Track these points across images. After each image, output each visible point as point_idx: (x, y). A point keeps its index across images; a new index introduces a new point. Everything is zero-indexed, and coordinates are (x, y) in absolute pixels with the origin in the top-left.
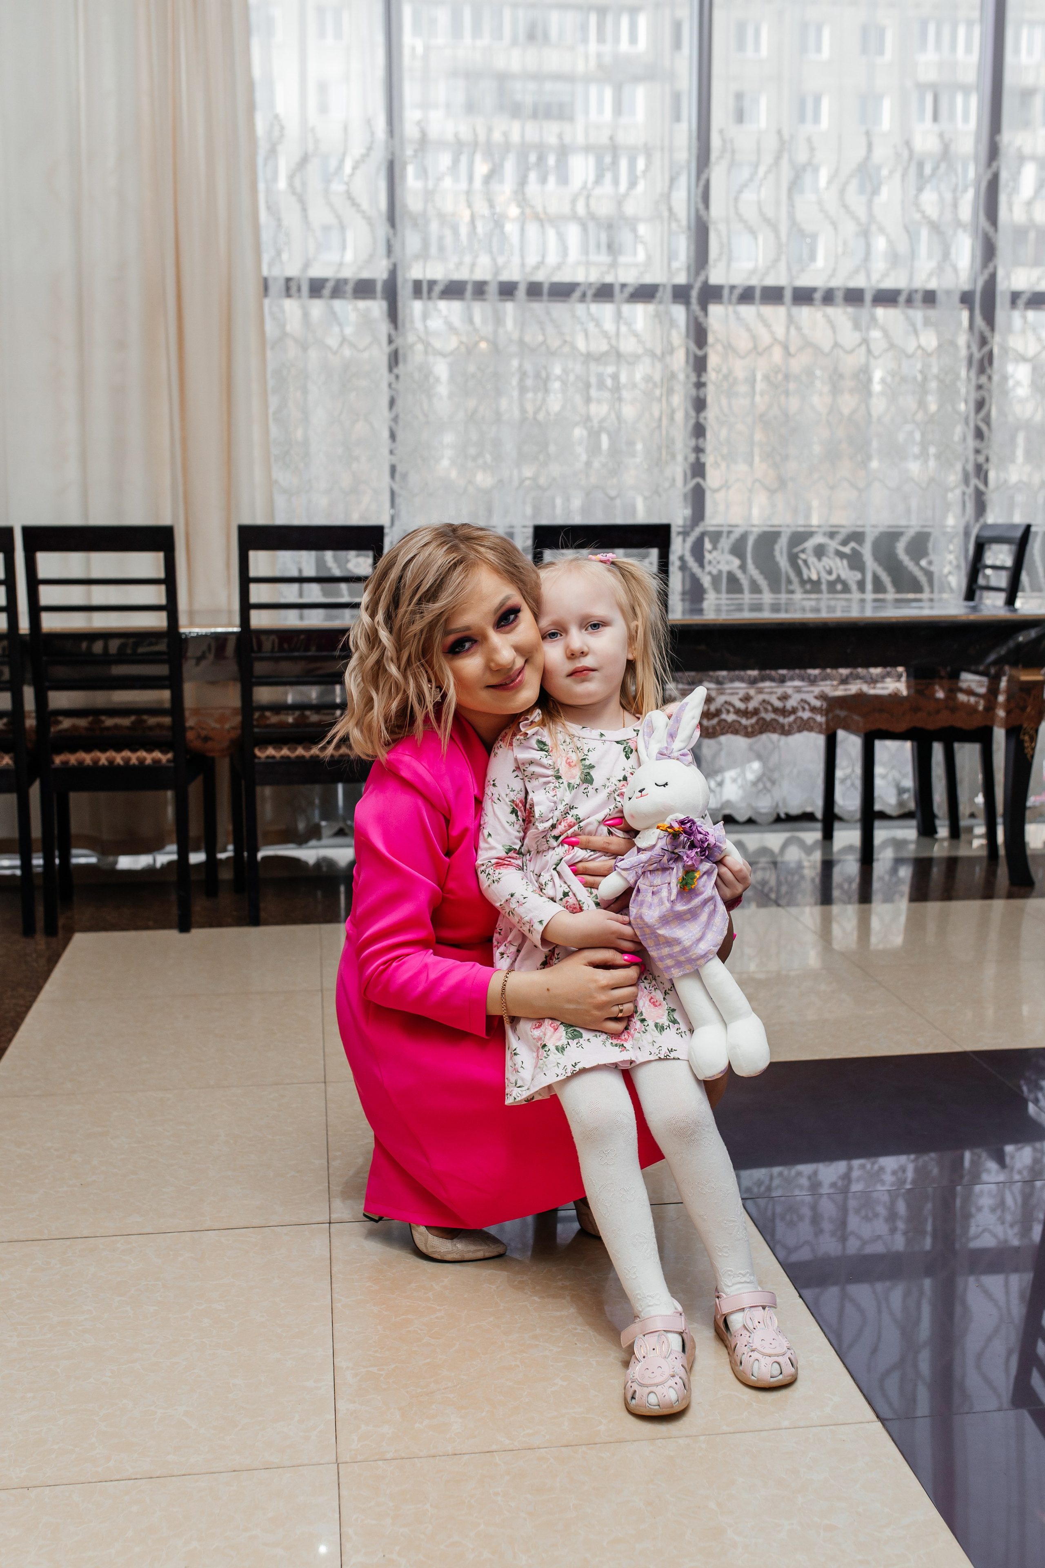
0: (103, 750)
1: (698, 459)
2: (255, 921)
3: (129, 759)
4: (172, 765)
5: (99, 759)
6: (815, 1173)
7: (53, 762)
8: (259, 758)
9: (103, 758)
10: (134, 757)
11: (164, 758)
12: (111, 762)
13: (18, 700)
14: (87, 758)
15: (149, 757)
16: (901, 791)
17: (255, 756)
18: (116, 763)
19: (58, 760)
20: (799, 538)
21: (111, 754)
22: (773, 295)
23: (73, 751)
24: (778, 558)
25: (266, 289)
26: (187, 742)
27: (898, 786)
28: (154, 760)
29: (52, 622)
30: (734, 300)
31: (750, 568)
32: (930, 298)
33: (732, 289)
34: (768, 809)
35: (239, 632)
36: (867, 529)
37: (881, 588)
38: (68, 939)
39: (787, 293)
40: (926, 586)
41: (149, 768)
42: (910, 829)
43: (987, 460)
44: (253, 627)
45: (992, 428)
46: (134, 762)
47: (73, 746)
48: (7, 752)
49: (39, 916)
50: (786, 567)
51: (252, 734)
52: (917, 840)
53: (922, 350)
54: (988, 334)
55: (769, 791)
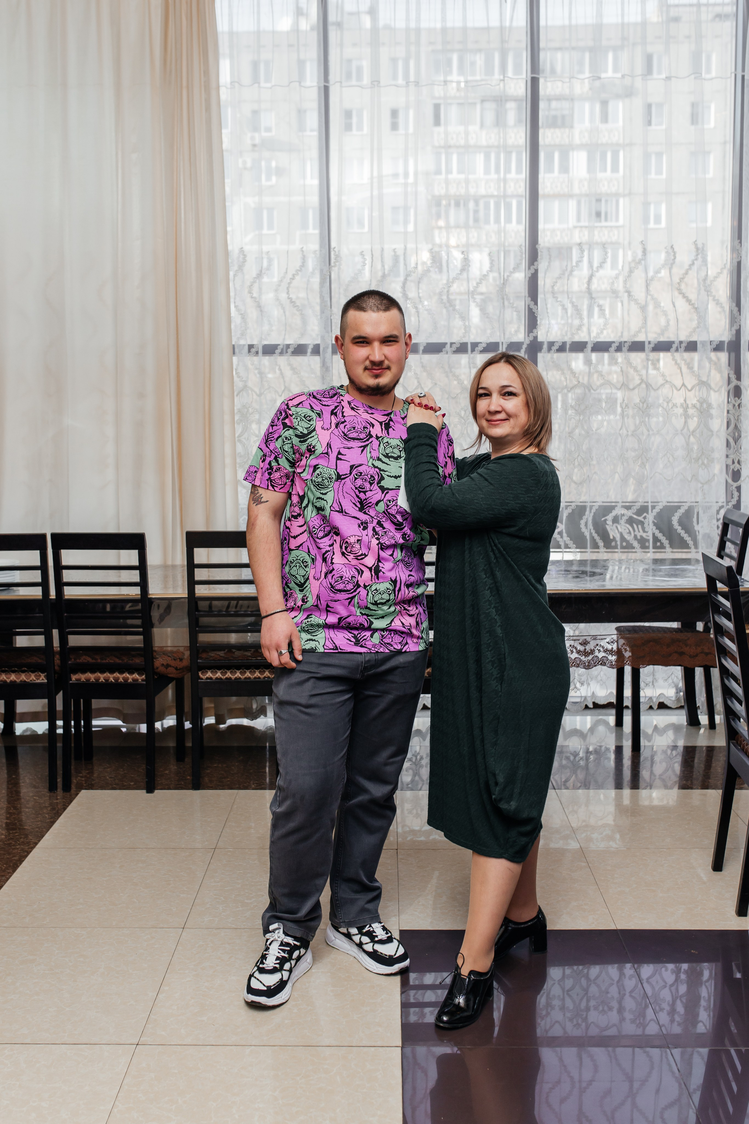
0: (102, 672)
2: (197, 785)
3: (118, 678)
4: (145, 683)
5: (99, 678)
7: (71, 680)
8: (202, 679)
9: (102, 677)
10: (121, 677)
11: (140, 678)
12: (107, 680)
13: (49, 640)
14: (92, 677)
15: (131, 677)
16: (678, 690)
17: (199, 678)
18: (110, 681)
19: (74, 678)
20: (605, 510)
21: (107, 675)
22: (578, 347)
23: (84, 672)
24: (583, 529)
25: (234, 353)
26: (155, 667)
27: (676, 686)
28: (134, 680)
29: (70, 592)
30: (552, 351)
31: (565, 535)
32: (692, 347)
33: (551, 344)
34: (578, 700)
35: (188, 598)
36: (650, 504)
37: (662, 547)
38: (77, 794)
39: (589, 346)
40: (693, 547)
41: (130, 684)
42: (681, 718)
43: (733, 463)
44: (197, 595)
45: (736, 440)
46: (121, 680)
47: (84, 669)
48: (43, 672)
49: (59, 780)
50: (591, 534)
51: (197, 662)
52: (687, 728)
53: (685, 386)
54: (733, 377)
55: (579, 690)
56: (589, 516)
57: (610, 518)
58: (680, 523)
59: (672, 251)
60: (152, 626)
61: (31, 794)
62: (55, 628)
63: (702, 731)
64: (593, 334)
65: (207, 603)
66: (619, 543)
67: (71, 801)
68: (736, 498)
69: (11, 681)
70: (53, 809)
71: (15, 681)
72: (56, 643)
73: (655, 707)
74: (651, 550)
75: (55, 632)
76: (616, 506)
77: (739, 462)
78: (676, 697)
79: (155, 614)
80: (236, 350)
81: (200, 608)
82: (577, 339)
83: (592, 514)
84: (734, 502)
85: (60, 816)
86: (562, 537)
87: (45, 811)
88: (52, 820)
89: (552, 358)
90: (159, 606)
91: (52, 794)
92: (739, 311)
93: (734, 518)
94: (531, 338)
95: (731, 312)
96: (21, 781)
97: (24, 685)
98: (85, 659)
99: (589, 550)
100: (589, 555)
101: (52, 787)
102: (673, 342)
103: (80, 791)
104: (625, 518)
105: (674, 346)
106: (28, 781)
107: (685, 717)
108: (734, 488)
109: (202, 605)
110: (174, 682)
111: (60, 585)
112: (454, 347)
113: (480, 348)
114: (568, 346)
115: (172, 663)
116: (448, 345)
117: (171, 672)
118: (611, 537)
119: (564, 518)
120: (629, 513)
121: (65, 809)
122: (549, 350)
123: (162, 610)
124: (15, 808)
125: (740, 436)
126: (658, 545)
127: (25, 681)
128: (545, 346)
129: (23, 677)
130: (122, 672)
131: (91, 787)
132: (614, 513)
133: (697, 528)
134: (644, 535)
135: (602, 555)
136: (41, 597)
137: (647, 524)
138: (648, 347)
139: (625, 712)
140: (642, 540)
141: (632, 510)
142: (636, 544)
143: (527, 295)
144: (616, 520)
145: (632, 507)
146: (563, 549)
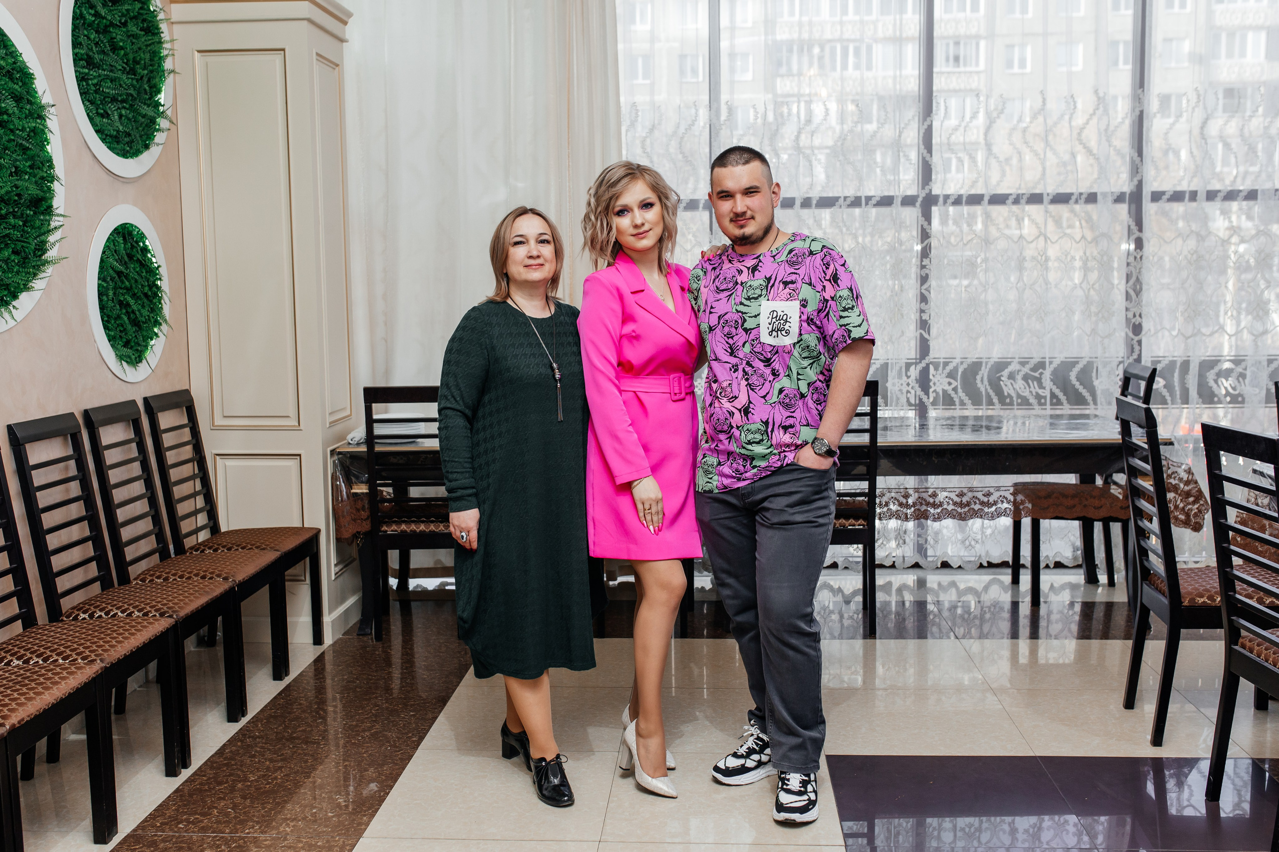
1: (921, 317)
6: (1013, 822)
16: (1075, 549)
20: (1000, 366)
22: (975, 200)
24: (979, 385)
27: (1073, 545)
30: (947, 205)
31: (960, 390)
32: (1092, 198)
33: (947, 197)
34: (973, 559)
36: (1047, 360)
37: (1059, 403)
39: (986, 199)
40: (1091, 403)
42: (1079, 577)
43: (1134, 316)
45: (1138, 293)
50: (986, 390)
52: (1085, 586)
53: (1085, 239)
54: (1134, 228)
55: (973, 547)
56: (984, 372)
57: (1005, 373)
58: (1078, 379)
59: (1071, 100)
63: (1100, 590)
64: (990, 186)
66: (1015, 399)
68: (1137, 352)
73: (1052, 566)
74: (1048, 406)
76: (1013, 362)
77: (1140, 316)
78: (1074, 555)
82: (973, 192)
83: (987, 370)
84: (1135, 356)
86: (956, 393)
89: (948, 211)
92: (1142, 161)
93: (1135, 371)
94: (927, 191)
95: (1133, 162)
99: (984, 407)
100: (983, 411)
102: (1072, 194)
104: (1021, 374)
105: (1074, 198)
107: (1083, 577)
108: (1135, 341)
112: (848, 202)
113: (874, 201)
114: (964, 199)
116: (842, 199)
118: (1006, 394)
119: (960, 373)
120: (1026, 370)
122: (945, 202)
125: (1141, 289)
126: (1055, 401)
128: (941, 200)
132: (1011, 368)
133: (1096, 383)
134: (1040, 392)
135: (996, 411)
137: (1043, 381)
138: (1046, 199)
139: (1022, 571)
140: (1038, 397)
141: (1028, 367)
142: (1032, 400)
143: (922, 147)
144: (1011, 376)
145: (1027, 363)
146: (958, 407)
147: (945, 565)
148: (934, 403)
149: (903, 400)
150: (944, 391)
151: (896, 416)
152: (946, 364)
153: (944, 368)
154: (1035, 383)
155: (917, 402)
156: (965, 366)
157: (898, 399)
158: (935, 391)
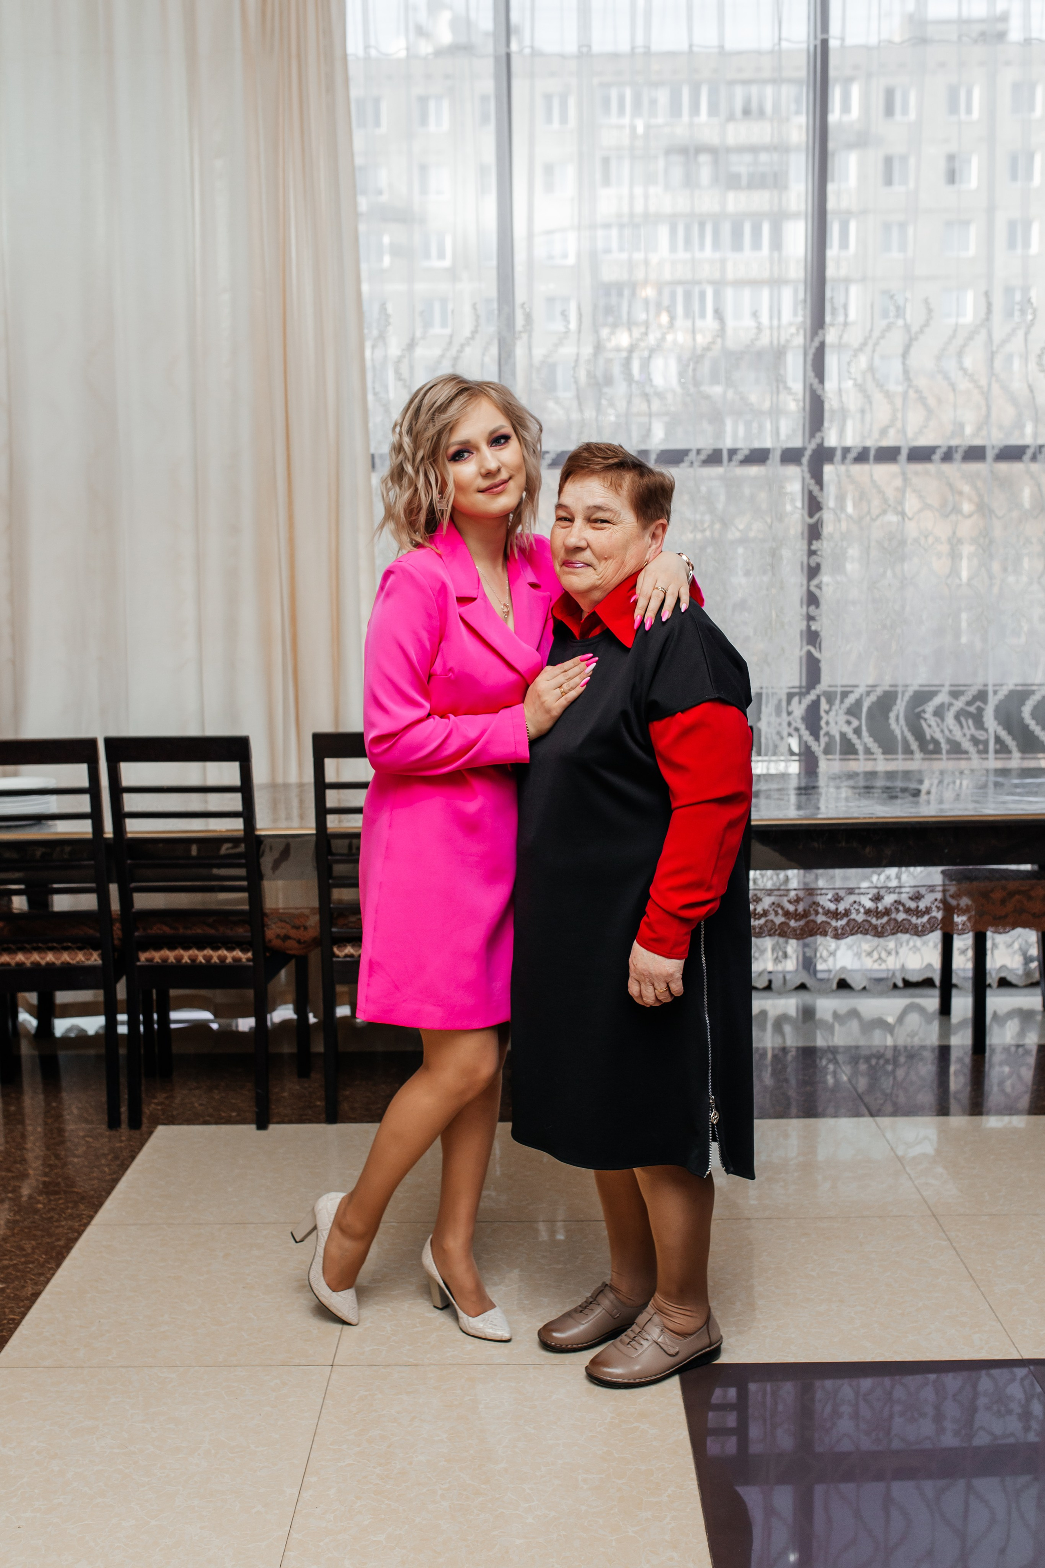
0: (186, 948)
1: (809, 627)
2: (332, 1117)
3: (211, 957)
4: (251, 964)
5: (182, 957)
7: (139, 960)
8: (338, 957)
9: (186, 956)
11: (244, 957)
12: (193, 960)
13: (104, 900)
14: (171, 955)
15: (230, 956)
16: (1028, 960)
17: (334, 955)
18: (198, 961)
19: (143, 957)
20: (921, 697)
21: (194, 952)
22: (888, 455)
23: (158, 948)
24: (893, 725)
25: (373, 466)
26: (267, 940)
27: (1025, 954)
28: (236, 960)
29: (135, 828)
30: (848, 461)
31: (865, 733)
33: (846, 450)
34: (883, 976)
35: (317, 834)
36: (990, 689)
37: (1008, 750)
38: (150, 1133)
39: (905, 453)
41: (230, 967)
42: (1033, 1000)
44: (329, 831)
46: (215, 960)
47: (158, 944)
48: (95, 949)
49: (124, 1109)
50: (902, 732)
51: (331, 932)
52: (1043, 1016)
55: (884, 961)
56: (900, 707)
57: (930, 708)
58: (1034, 716)
60: (261, 877)
61: (81, 1134)
62: (112, 882)
64: (910, 434)
65: (346, 842)
66: (943, 744)
67: (142, 1145)
69: (47, 964)
70: (116, 1158)
71: (54, 964)
72: (115, 905)
73: (995, 984)
74: (991, 754)
75: (114, 888)
76: (940, 691)
78: (1025, 969)
79: (267, 862)
80: (377, 461)
81: (334, 850)
82: (885, 443)
83: (904, 704)
85: (126, 1169)
86: (860, 736)
87: (103, 1161)
88: (114, 1176)
89: (847, 471)
90: (271, 848)
91: (112, 1133)
94: (817, 440)
96: (65, 1113)
97: (67, 968)
98: (160, 929)
99: (900, 756)
100: (899, 764)
101: (113, 1123)
102: (1027, 447)
103: (155, 1127)
104: (953, 709)
105: (1029, 453)
106: (75, 1111)
109: (339, 846)
110: (293, 962)
111: (119, 816)
112: (703, 457)
113: (740, 456)
114: (872, 453)
115: (293, 933)
116: (694, 453)
117: (292, 947)
118: (928, 737)
119: (865, 710)
120: (959, 703)
121: (133, 1158)
122: (844, 458)
123: (276, 854)
124: (57, 1157)
126: (1002, 749)
127: (68, 963)
128: (839, 454)
129: (66, 957)
130: (215, 948)
131: (171, 1121)
132: (937, 701)
134: (980, 735)
135: (917, 763)
136: (90, 836)
137: (985, 719)
138: (990, 454)
139: (954, 992)
140: (975, 741)
141: (963, 699)
142: (966, 745)
143: (811, 374)
144: (939, 713)
145: (962, 693)
146: (861, 756)
147: (843, 985)
148: (827, 751)
149: (783, 748)
150: (843, 735)
151: (773, 771)
152: (845, 695)
153: (842, 702)
154: (970, 722)
155: (803, 750)
156: (873, 698)
157: (776, 746)
158: (827, 734)
